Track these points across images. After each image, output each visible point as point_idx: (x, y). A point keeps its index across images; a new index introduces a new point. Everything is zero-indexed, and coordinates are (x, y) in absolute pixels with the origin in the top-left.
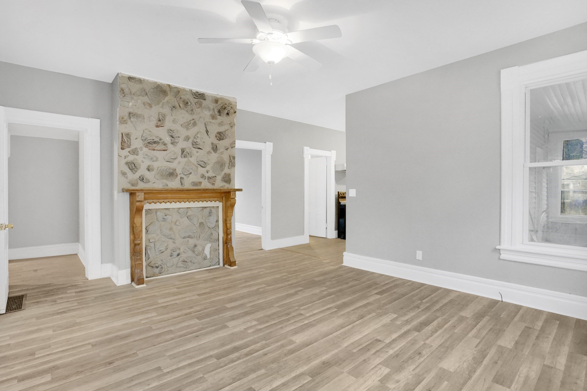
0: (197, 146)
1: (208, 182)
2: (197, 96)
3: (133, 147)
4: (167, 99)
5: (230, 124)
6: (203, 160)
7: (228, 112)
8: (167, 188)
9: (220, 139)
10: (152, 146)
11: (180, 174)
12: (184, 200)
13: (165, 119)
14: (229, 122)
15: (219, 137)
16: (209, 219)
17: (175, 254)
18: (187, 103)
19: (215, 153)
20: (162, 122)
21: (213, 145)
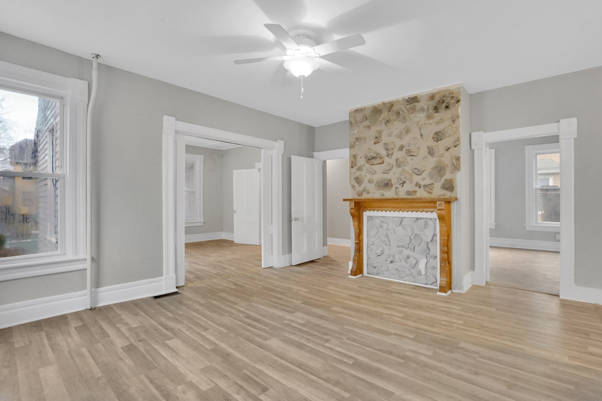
0: (410, 153)
1: (424, 190)
2: (410, 102)
3: (358, 165)
4: (382, 116)
5: (452, 118)
6: (416, 167)
7: (447, 104)
8: (383, 197)
9: (437, 141)
10: (371, 161)
11: (395, 184)
12: (397, 209)
13: (381, 135)
14: (450, 117)
15: (436, 138)
16: (424, 232)
17: (389, 260)
18: (399, 113)
19: (432, 157)
20: (378, 138)
21: (429, 148)
